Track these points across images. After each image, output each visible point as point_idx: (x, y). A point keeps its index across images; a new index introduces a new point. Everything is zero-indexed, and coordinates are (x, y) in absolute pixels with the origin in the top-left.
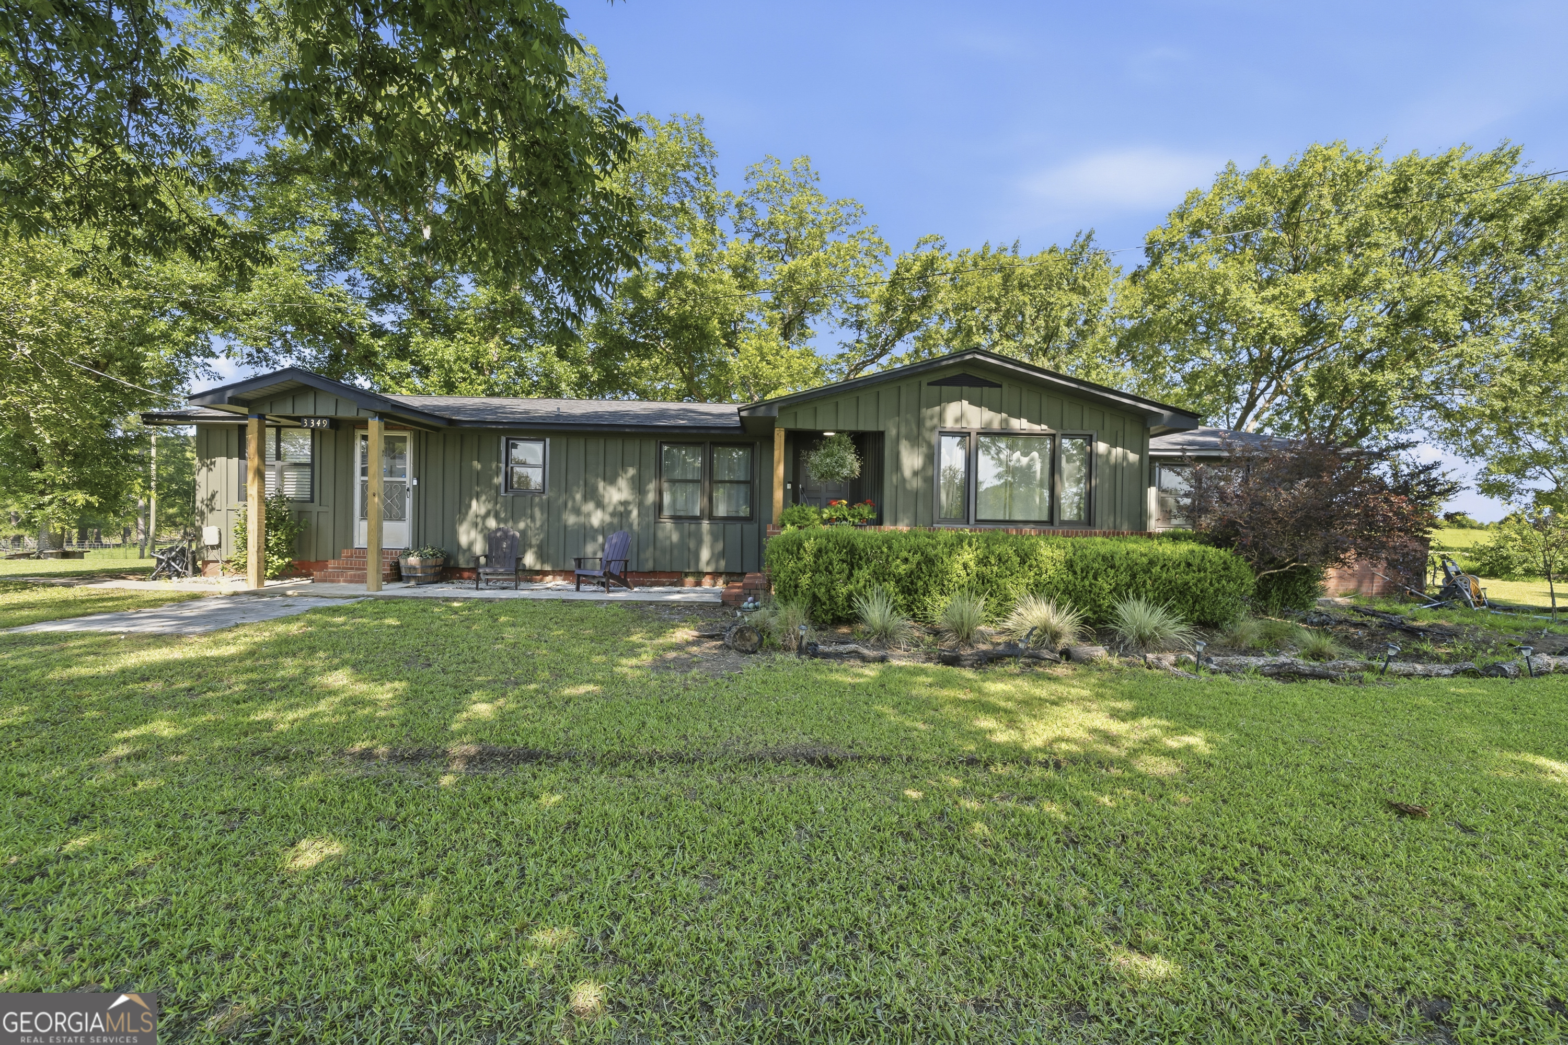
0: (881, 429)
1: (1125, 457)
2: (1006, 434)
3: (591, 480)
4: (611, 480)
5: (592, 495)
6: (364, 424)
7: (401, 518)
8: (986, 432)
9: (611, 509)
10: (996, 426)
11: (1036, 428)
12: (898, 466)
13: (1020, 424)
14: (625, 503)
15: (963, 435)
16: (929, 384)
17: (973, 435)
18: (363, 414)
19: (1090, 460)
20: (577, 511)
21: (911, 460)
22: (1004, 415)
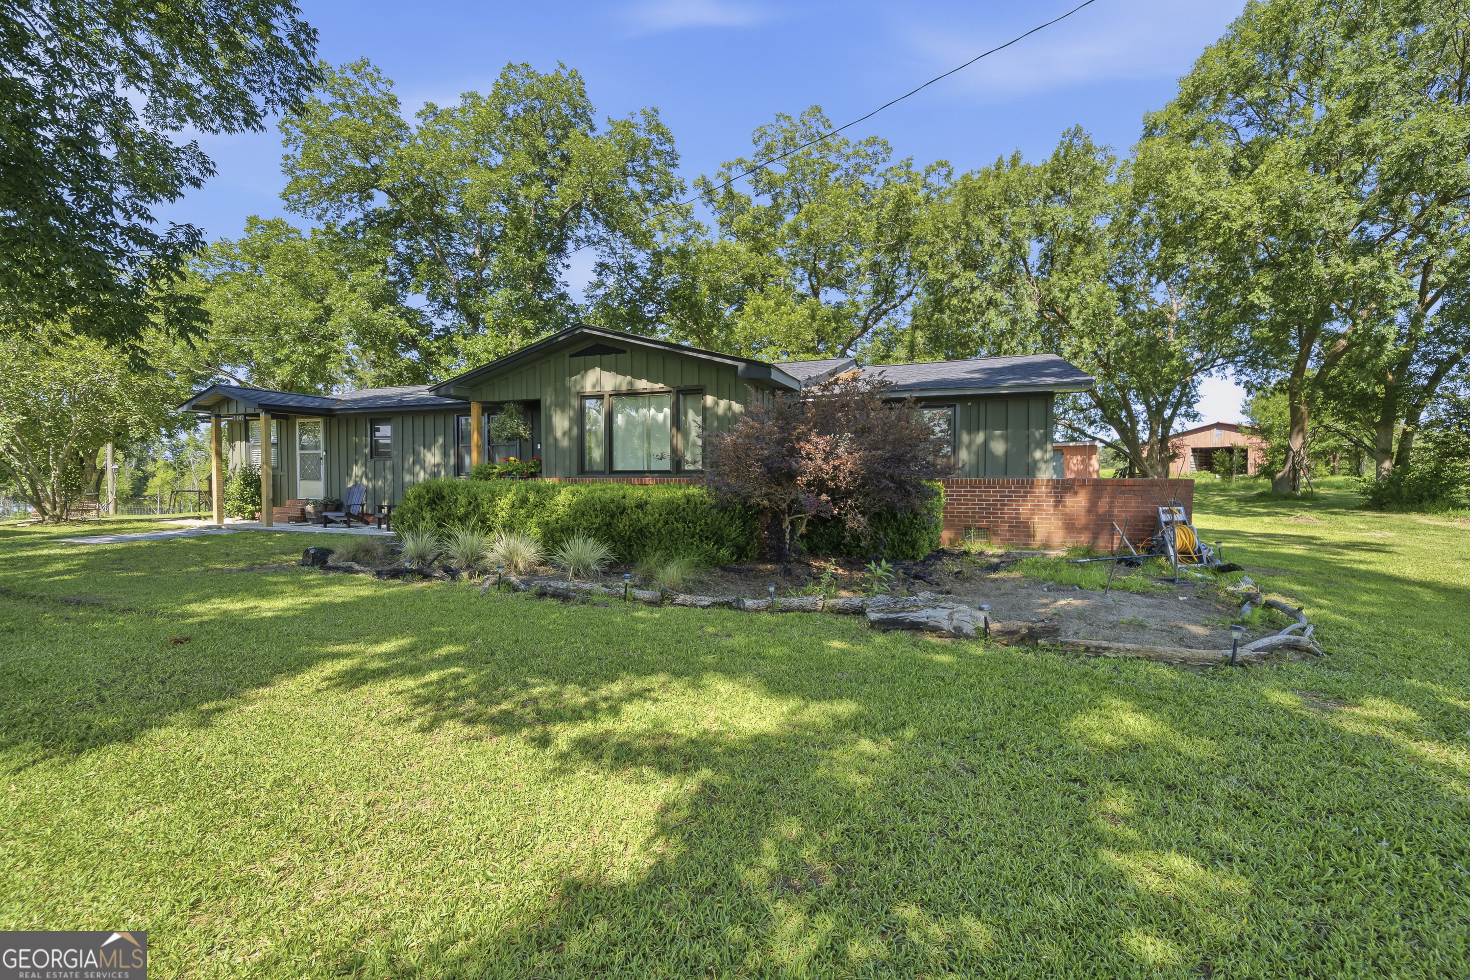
0: (538, 397)
1: (730, 408)
2: (632, 394)
3: (417, 447)
4: (428, 447)
5: (419, 461)
6: (258, 415)
7: (318, 479)
8: (617, 394)
9: (429, 471)
10: (624, 388)
11: (659, 386)
12: (551, 428)
13: (642, 384)
14: (438, 465)
15: (600, 397)
16: (571, 356)
17: (606, 397)
18: (258, 411)
19: (704, 412)
20: (413, 474)
21: (561, 423)
22: (629, 378)
